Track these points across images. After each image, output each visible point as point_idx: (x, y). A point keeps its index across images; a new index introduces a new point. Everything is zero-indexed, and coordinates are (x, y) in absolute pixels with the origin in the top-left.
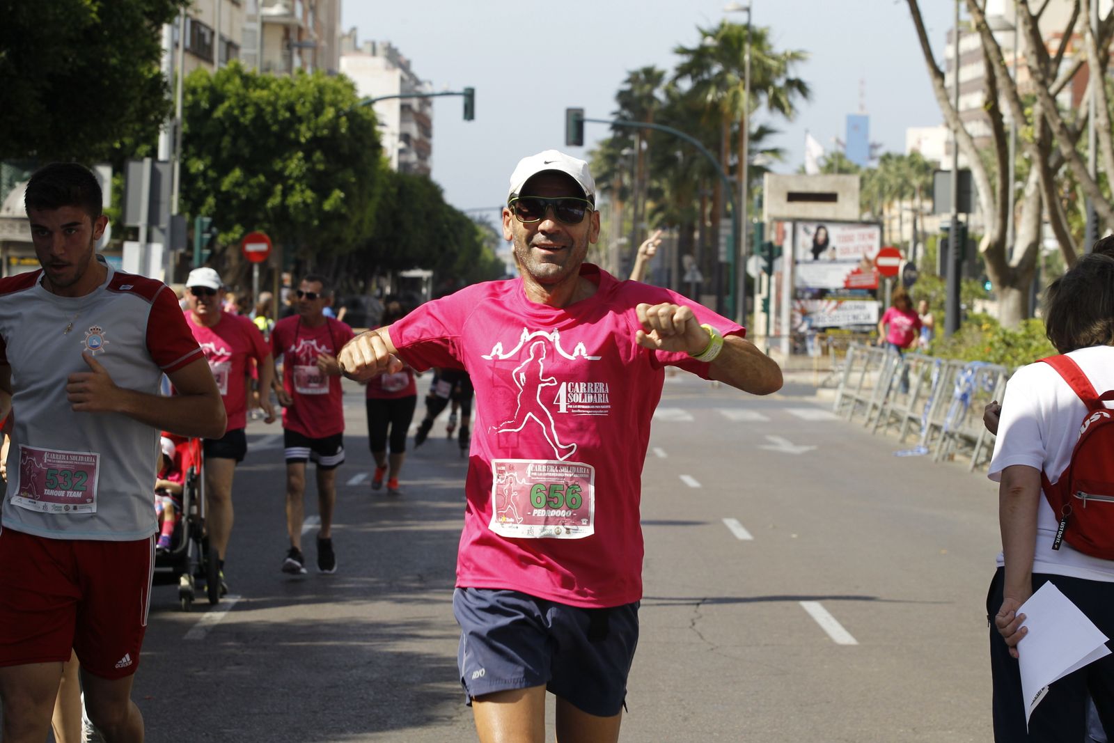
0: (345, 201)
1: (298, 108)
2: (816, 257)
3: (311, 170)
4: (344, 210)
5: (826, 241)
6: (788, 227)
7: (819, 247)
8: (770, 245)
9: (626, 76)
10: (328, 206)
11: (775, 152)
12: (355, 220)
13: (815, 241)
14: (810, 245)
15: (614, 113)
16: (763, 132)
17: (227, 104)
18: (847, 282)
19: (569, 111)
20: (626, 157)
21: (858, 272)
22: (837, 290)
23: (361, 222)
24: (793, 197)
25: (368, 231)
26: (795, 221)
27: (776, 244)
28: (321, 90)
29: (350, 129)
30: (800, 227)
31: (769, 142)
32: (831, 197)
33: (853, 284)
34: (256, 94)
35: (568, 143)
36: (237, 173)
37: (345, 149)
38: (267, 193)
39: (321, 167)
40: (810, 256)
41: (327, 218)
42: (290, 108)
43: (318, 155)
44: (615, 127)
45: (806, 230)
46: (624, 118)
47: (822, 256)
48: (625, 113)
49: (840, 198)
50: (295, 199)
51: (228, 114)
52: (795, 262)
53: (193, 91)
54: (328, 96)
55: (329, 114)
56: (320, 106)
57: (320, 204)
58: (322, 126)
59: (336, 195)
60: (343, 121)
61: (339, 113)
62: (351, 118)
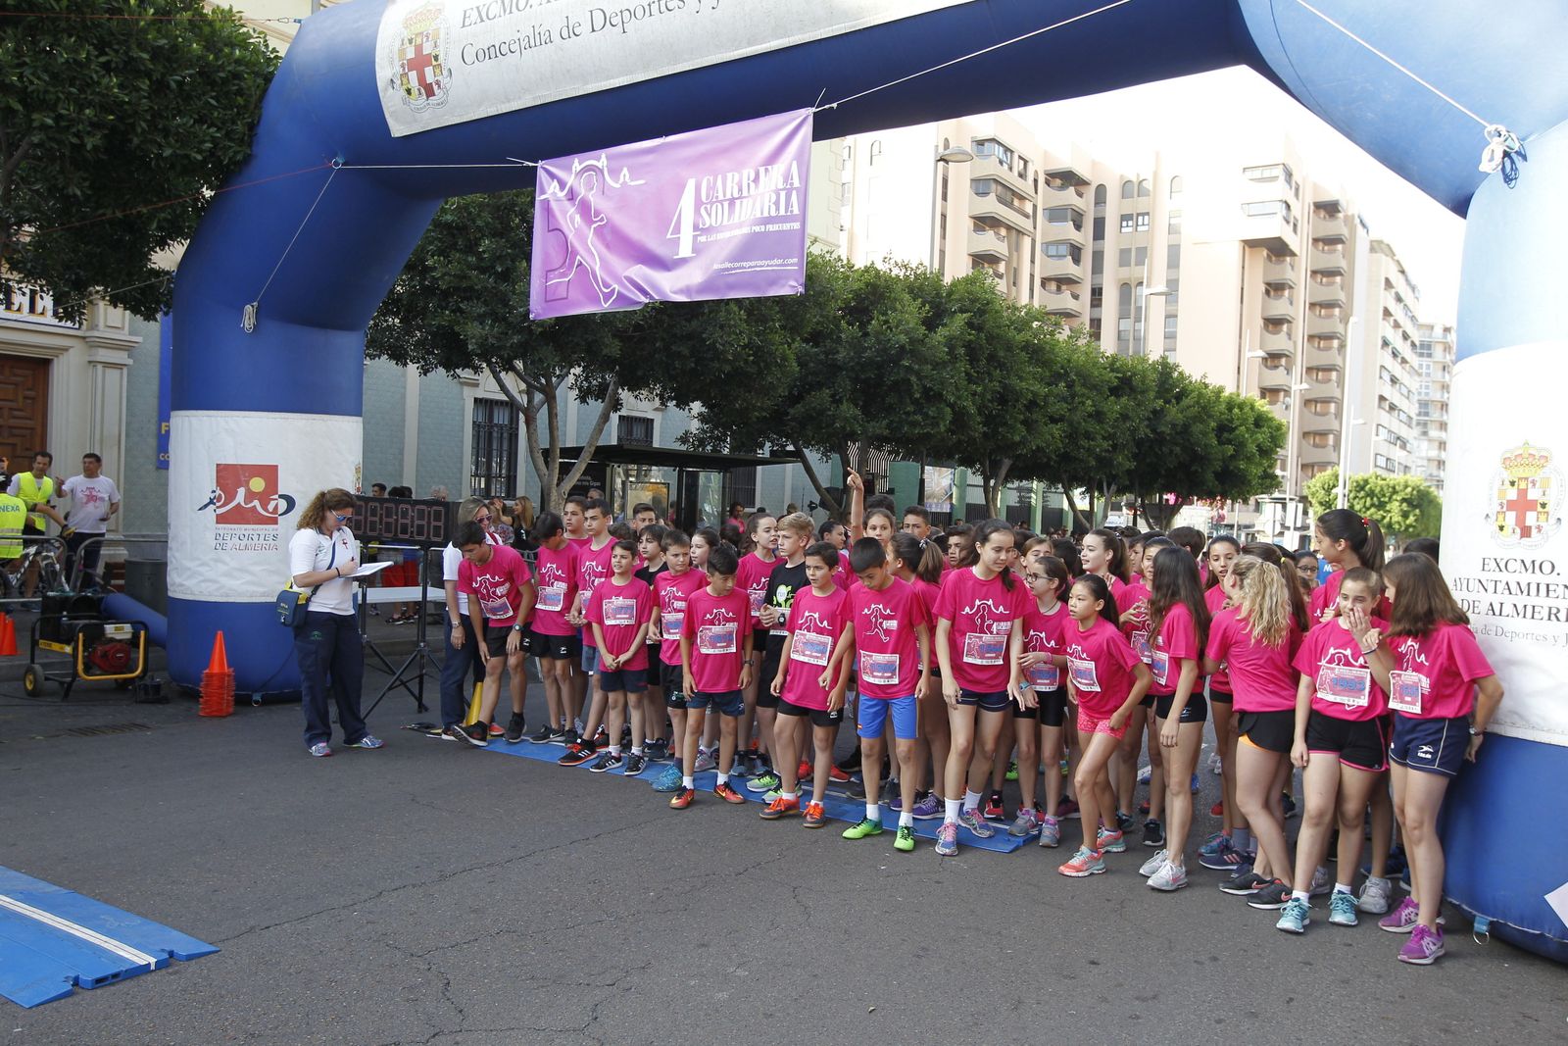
0: (1416, 520)
1: (1397, 487)
3: (1401, 510)
4: (1414, 524)
10: (1408, 522)
17: (1368, 486)
28: (1406, 482)
34: (1381, 482)
36: (1373, 510)
38: (1384, 517)
42: (1394, 488)
43: (1405, 504)
50: (1394, 519)
51: (1370, 488)
53: (1357, 482)
54: (1410, 483)
55: (1409, 489)
56: (1406, 487)
57: (1405, 522)
58: (1407, 494)
59: (1412, 519)
60: (1415, 492)
61: (1413, 489)
62: (1418, 491)
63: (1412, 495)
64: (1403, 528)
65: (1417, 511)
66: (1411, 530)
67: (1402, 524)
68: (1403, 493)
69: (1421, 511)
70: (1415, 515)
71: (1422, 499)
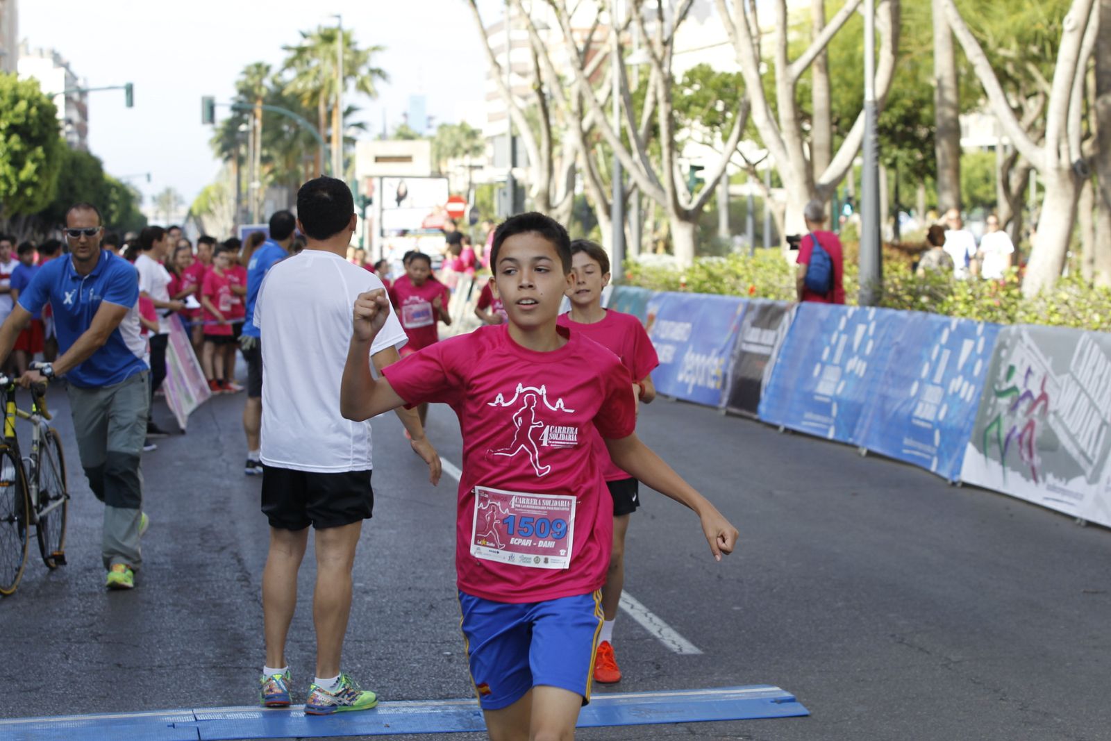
0: (37, 171)
2: (399, 205)
3: (9, 150)
4: (35, 179)
5: (406, 193)
6: (376, 182)
7: (400, 198)
8: (364, 197)
9: (242, 69)
10: (24, 175)
11: (360, 126)
12: (44, 188)
13: (398, 193)
14: (395, 196)
15: (233, 99)
16: (349, 111)
18: (423, 224)
19: (204, 99)
20: (243, 132)
21: (431, 215)
22: (416, 230)
23: (48, 189)
24: (377, 159)
25: (52, 197)
26: (381, 178)
27: (368, 197)
28: (15, 88)
29: (40, 118)
30: (386, 181)
31: (354, 118)
32: (407, 159)
33: (429, 224)
35: (204, 122)
37: (35, 133)
39: (17, 147)
40: (396, 203)
41: (23, 185)
43: (15, 139)
44: (234, 109)
45: (391, 185)
46: (240, 102)
47: (403, 203)
48: (242, 98)
49: (414, 159)
52: (382, 210)
54: (21, 92)
55: (22, 105)
56: (16, 100)
57: (17, 175)
58: (17, 116)
59: (29, 168)
60: (34, 111)
61: (30, 105)
62: (40, 108)
63: (28, 117)
64: (14, 190)
65: (39, 151)
66: (29, 192)
67: (13, 180)
68: (10, 114)
69: (46, 151)
70: (34, 161)
71: (46, 125)
